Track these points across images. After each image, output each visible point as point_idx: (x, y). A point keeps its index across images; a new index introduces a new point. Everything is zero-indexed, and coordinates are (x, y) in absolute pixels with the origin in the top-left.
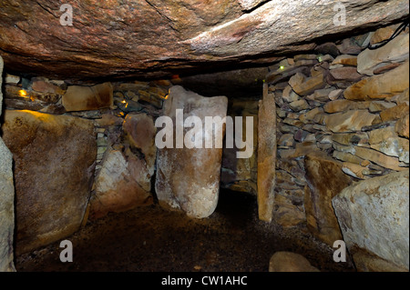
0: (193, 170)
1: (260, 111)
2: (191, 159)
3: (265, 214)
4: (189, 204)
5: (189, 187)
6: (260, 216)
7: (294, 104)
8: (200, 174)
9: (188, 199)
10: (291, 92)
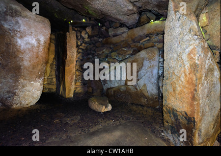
0: (20, 69)
1: (68, 39)
2: (18, 59)
3: (69, 94)
4: (16, 98)
5: (15, 83)
6: (67, 96)
7: (86, 40)
8: (28, 72)
9: (14, 94)
10: (85, 34)
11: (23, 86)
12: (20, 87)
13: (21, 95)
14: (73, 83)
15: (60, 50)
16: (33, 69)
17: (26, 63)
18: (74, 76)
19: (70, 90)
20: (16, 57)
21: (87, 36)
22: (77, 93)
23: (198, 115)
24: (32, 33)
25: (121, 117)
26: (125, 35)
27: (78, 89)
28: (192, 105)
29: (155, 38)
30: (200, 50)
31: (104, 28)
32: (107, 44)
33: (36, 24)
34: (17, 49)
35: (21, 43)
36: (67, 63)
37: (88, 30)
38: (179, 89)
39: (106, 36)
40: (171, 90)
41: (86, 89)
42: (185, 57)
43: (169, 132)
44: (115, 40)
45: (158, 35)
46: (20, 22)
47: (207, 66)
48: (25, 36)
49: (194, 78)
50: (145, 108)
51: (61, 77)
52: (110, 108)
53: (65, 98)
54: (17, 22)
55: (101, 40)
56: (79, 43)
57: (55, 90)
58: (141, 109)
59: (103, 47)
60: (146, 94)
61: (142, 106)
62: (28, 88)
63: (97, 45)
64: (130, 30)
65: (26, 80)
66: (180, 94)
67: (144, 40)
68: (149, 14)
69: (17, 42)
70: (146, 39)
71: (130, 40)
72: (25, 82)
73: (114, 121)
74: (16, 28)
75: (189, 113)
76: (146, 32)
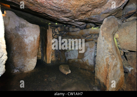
0: (26, 53)
1: (48, 33)
2: (25, 49)
3: (49, 61)
4: (25, 67)
5: (25, 60)
6: (48, 63)
7: (58, 33)
8: (30, 54)
9: (25, 66)
10: (57, 30)
11: (28, 62)
12: (27, 62)
13: (28, 66)
14: (51, 56)
15: (43, 38)
16: (32, 52)
17: (29, 50)
18: (51, 53)
19: (49, 60)
20: (25, 48)
21: (58, 31)
22: (53, 61)
23: (108, 85)
24: (31, 34)
25: (75, 77)
26: (78, 32)
27: (53, 59)
28: (106, 81)
29: (94, 37)
30: (111, 59)
31: (67, 27)
32: (69, 35)
33: (33, 30)
34: (25, 44)
35: (26, 41)
36: (47, 46)
37: (59, 28)
38: (101, 72)
39: (68, 31)
40: (98, 71)
41: (57, 59)
42: (105, 59)
43: (97, 88)
44: (73, 34)
45: (95, 35)
46: (26, 30)
47: (114, 64)
48: (28, 37)
49: (107, 70)
50: (87, 72)
51: (44, 52)
52: (70, 72)
53: (47, 64)
54: (24, 31)
55: (65, 33)
56: (54, 35)
57: (41, 58)
58: (85, 72)
59: (66, 36)
60: (88, 64)
61: (86, 70)
62: (31, 62)
63: (63, 35)
64: (81, 30)
65: (29, 58)
66: (102, 74)
67: (88, 37)
68: (91, 24)
69: (25, 41)
70: (89, 36)
71: (81, 35)
72: (29, 59)
73: (72, 80)
74: (24, 33)
75: (105, 83)
76: (89, 32)
